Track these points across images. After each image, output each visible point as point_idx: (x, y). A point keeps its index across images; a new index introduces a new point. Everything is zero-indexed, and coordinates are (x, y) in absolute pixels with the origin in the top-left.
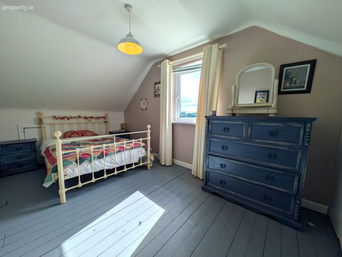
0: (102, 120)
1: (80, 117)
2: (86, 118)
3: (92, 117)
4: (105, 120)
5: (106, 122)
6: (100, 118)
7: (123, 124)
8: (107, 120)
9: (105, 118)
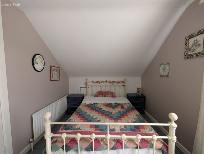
0: (121, 84)
1: (106, 81)
2: (110, 82)
3: (114, 82)
4: (123, 84)
5: (124, 86)
6: (120, 82)
7: (139, 89)
8: (125, 84)
9: (123, 82)
